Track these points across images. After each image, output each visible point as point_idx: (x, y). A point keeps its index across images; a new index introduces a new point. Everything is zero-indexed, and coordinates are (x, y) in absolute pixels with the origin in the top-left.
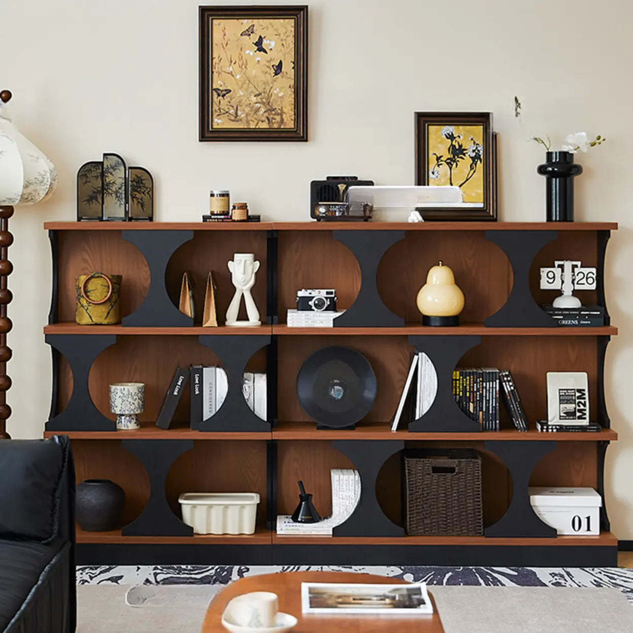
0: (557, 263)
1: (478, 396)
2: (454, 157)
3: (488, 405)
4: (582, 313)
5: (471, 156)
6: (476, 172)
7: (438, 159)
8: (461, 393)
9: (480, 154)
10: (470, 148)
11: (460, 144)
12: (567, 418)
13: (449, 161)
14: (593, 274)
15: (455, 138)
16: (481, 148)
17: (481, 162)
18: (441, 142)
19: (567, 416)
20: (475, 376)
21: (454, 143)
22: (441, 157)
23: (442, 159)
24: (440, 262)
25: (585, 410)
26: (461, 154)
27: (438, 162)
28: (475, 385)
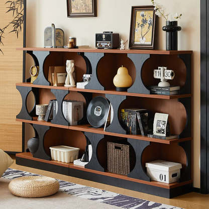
0: (159, 68)
3: (132, 124)
5: (149, 23)
6: (150, 29)
8: (125, 118)
9: (152, 22)
12: (159, 132)
13: (141, 25)
14: (170, 73)
17: (152, 25)
18: (140, 18)
20: (129, 112)
21: (144, 18)
24: (122, 66)
25: (164, 130)
26: (146, 22)
27: (138, 26)
28: (129, 115)
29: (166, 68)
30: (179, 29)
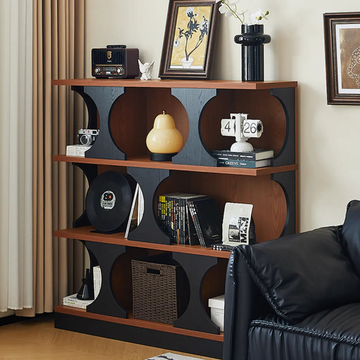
0: (232, 115)
1: (176, 217)
2: (190, 31)
3: (182, 224)
4: (241, 156)
5: (201, 29)
6: (203, 42)
7: (181, 32)
8: (166, 213)
9: (207, 28)
10: (201, 23)
11: (196, 21)
12: (234, 240)
13: (187, 33)
14: (255, 125)
15: (193, 16)
16: (208, 23)
17: (207, 34)
18: (184, 20)
19: (234, 239)
20: (174, 201)
21: (192, 20)
22: (183, 30)
23: (183, 32)
24: (164, 112)
25: (246, 235)
26: (195, 28)
27: (180, 35)
28: (174, 208)
29: (245, 116)
30: (267, 39)
